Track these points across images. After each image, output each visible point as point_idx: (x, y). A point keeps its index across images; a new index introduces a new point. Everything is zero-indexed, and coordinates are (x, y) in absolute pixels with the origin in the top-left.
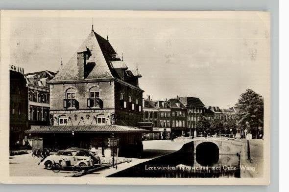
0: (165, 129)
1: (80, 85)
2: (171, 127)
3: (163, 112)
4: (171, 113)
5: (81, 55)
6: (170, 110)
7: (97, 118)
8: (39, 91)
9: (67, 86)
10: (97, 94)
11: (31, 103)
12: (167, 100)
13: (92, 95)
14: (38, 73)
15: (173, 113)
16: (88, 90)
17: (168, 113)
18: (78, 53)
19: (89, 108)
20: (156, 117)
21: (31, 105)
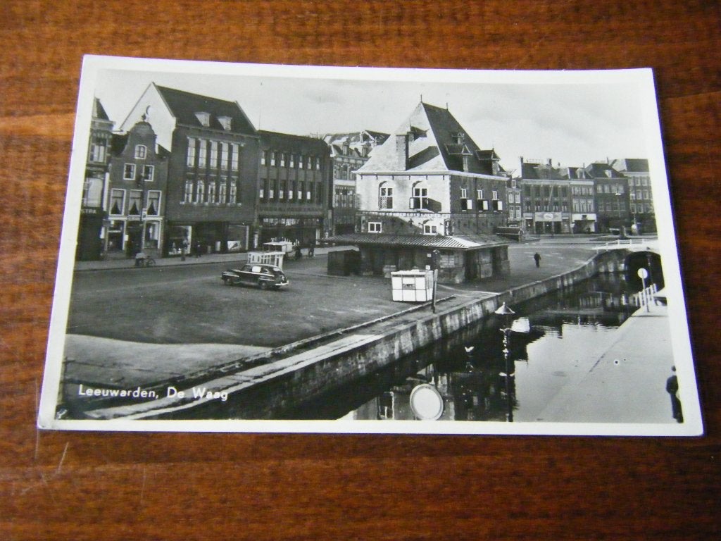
0: (584, 216)
1: (400, 178)
2: (596, 212)
3: (579, 186)
4: (595, 188)
5: (401, 138)
6: (591, 183)
7: (425, 225)
8: (351, 164)
9: (381, 179)
10: (424, 192)
11: (337, 182)
12: (586, 167)
13: (417, 192)
14: (351, 135)
15: (600, 188)
16: (411, 186)
17: (588, 186)
18: (397, 136)
19: (411, 211)
20: (565, 195)
21: (337, 186)
